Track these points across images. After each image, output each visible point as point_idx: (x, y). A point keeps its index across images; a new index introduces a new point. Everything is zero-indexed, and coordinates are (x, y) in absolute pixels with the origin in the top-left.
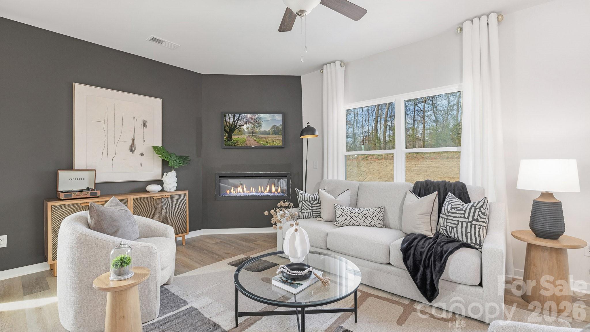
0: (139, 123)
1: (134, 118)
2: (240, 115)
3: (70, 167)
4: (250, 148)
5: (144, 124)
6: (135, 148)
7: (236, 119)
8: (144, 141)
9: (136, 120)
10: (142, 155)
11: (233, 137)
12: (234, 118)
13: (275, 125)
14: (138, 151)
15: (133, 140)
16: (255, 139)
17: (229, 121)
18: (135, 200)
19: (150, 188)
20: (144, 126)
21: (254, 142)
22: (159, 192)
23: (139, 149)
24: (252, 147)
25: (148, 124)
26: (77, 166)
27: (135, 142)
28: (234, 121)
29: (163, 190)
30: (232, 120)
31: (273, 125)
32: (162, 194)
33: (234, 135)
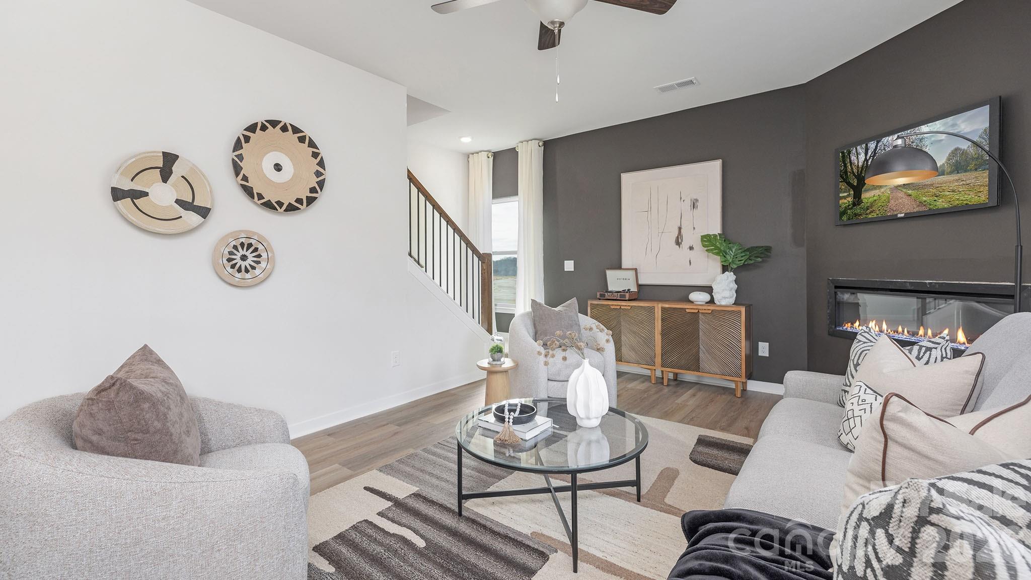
0: (688, 203)
1: (681, 198)
2: (878, 142)
3: (618, 266)
4: (894, 219)
5: (694, 205)
6: (682, 240)
7: (870, 153)
8: (694, 228)
9: (684, 201)
10: (691, 248)
11: (863, 196)
12: (866, 154)
13: (957, 149)
14: (686, 244)
15: (680, 229)
16: (910, 192)
17: (856, 162)
18: (663, 309)
19: (694, 296)
20: (694, 208)
21: (906, 200)
22: (707, 303)
23: (686, 242)
24: (899, 216)
25: (699, 204)
26: (625, 265)
27: (682, 231)
28: (866, 159)
29: (712, 301)
30: (862, 157)
31: (952, 148)
32: (712, 307)
33: (866, 191)
